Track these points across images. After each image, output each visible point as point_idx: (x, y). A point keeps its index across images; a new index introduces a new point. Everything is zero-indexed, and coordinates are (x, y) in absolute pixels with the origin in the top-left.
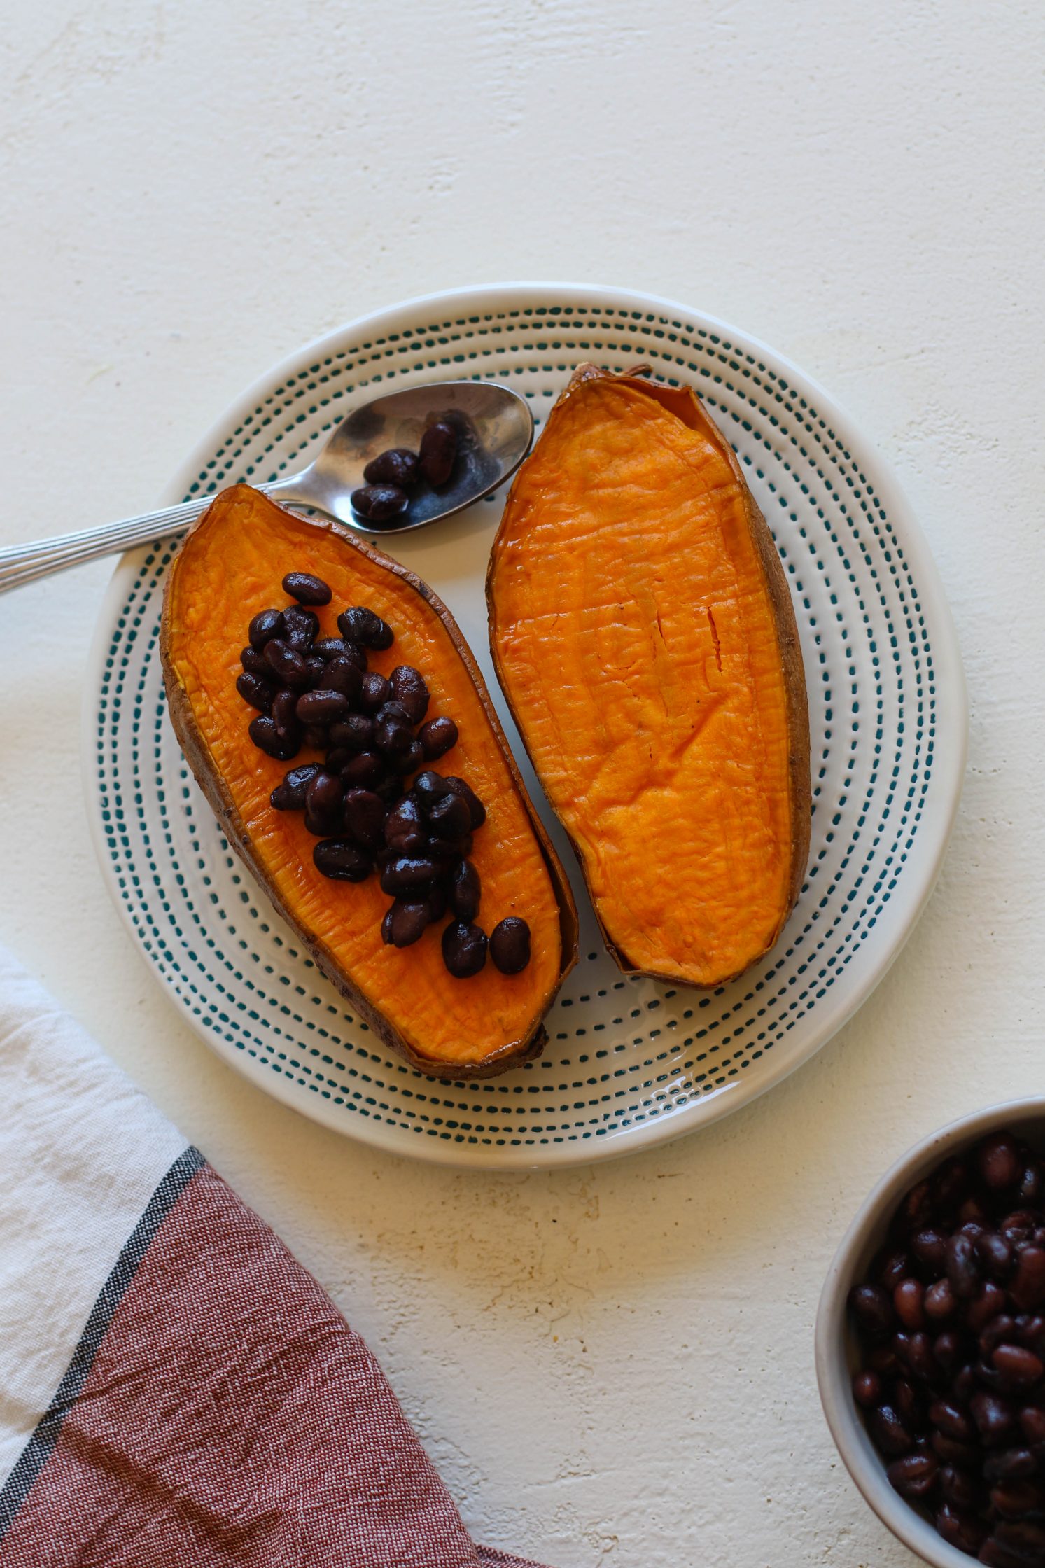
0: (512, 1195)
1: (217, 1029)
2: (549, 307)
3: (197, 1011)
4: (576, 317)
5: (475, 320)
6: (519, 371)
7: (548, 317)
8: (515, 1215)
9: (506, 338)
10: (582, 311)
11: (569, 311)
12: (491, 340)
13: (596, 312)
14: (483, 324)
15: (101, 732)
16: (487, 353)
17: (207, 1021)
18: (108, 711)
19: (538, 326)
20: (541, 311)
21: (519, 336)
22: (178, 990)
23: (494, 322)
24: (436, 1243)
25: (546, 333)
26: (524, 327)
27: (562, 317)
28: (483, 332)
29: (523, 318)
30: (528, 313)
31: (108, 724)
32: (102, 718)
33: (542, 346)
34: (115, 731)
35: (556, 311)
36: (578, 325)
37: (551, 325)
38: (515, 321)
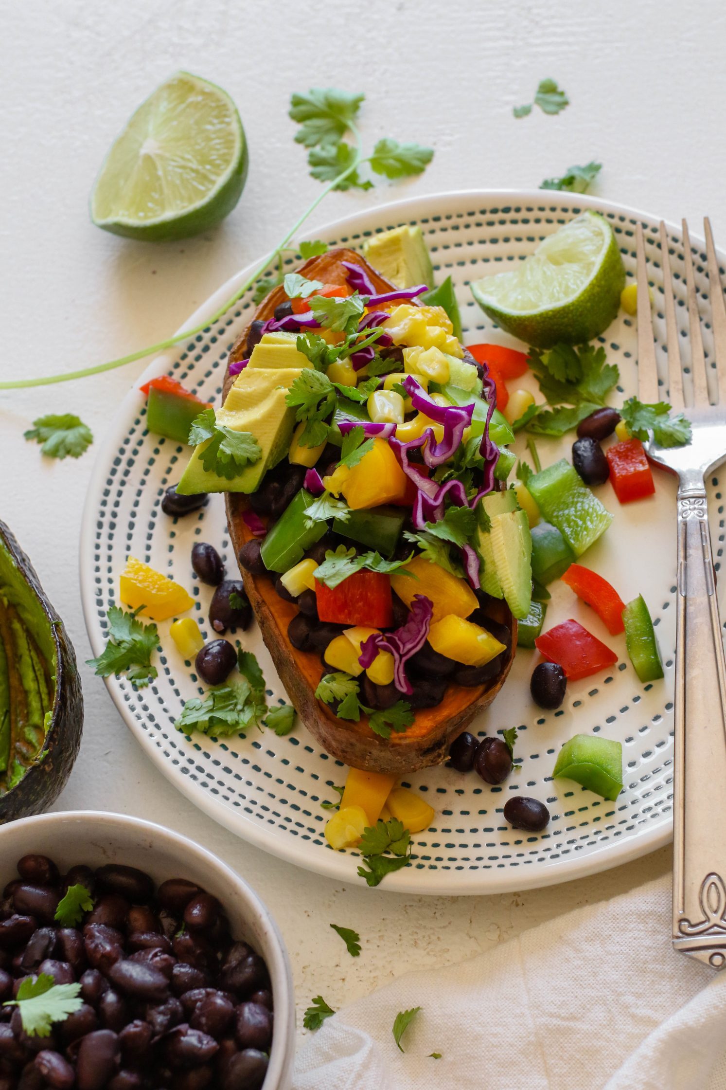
0: (434, 938)
1: (194, 777)
2: (501, 207)
3: (176, 762)
4: (524, 214)
5: (437, 219)
6: (474, 262)
7: (500, 216)
8: (435, 955)
9: (463, 235)
10: (530, 209)
11: (518, 210)
12: (451, 236)
13: (542, 209)
14: (444, 223)
15: (99, 536)
16: (446, 247)
17: (185, 770)
18: (107, 520)
19: (491, 224)
20: (494, 211)
21: (475, 233)
22: (158, 744)
23: (454, 221)
24: (358, 977)
25: (498, 230)
26: (479, 225)
27: (512, 215)
28: (444, 230)
29: (479, 217)
30: (483, 212)
31: (106, 530)
32: (100, 525)
33: (494, 241)
34: (111, 537)
35: (507, 210)
36: (526, 221)
37: (502, 222)
38: (472, 220)
